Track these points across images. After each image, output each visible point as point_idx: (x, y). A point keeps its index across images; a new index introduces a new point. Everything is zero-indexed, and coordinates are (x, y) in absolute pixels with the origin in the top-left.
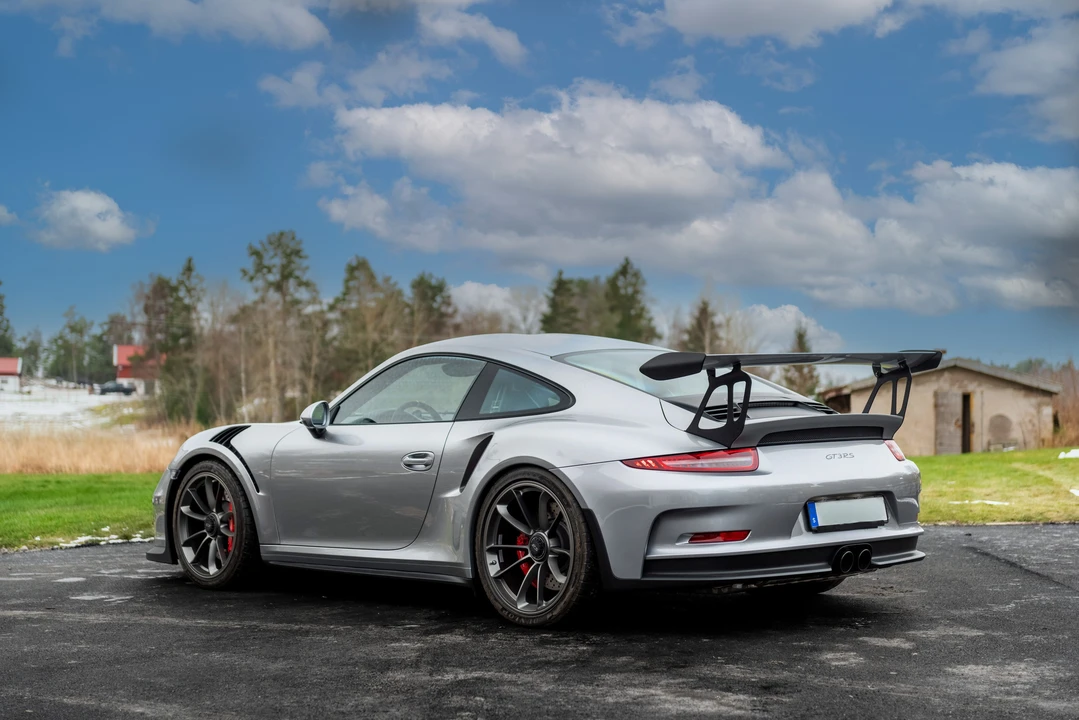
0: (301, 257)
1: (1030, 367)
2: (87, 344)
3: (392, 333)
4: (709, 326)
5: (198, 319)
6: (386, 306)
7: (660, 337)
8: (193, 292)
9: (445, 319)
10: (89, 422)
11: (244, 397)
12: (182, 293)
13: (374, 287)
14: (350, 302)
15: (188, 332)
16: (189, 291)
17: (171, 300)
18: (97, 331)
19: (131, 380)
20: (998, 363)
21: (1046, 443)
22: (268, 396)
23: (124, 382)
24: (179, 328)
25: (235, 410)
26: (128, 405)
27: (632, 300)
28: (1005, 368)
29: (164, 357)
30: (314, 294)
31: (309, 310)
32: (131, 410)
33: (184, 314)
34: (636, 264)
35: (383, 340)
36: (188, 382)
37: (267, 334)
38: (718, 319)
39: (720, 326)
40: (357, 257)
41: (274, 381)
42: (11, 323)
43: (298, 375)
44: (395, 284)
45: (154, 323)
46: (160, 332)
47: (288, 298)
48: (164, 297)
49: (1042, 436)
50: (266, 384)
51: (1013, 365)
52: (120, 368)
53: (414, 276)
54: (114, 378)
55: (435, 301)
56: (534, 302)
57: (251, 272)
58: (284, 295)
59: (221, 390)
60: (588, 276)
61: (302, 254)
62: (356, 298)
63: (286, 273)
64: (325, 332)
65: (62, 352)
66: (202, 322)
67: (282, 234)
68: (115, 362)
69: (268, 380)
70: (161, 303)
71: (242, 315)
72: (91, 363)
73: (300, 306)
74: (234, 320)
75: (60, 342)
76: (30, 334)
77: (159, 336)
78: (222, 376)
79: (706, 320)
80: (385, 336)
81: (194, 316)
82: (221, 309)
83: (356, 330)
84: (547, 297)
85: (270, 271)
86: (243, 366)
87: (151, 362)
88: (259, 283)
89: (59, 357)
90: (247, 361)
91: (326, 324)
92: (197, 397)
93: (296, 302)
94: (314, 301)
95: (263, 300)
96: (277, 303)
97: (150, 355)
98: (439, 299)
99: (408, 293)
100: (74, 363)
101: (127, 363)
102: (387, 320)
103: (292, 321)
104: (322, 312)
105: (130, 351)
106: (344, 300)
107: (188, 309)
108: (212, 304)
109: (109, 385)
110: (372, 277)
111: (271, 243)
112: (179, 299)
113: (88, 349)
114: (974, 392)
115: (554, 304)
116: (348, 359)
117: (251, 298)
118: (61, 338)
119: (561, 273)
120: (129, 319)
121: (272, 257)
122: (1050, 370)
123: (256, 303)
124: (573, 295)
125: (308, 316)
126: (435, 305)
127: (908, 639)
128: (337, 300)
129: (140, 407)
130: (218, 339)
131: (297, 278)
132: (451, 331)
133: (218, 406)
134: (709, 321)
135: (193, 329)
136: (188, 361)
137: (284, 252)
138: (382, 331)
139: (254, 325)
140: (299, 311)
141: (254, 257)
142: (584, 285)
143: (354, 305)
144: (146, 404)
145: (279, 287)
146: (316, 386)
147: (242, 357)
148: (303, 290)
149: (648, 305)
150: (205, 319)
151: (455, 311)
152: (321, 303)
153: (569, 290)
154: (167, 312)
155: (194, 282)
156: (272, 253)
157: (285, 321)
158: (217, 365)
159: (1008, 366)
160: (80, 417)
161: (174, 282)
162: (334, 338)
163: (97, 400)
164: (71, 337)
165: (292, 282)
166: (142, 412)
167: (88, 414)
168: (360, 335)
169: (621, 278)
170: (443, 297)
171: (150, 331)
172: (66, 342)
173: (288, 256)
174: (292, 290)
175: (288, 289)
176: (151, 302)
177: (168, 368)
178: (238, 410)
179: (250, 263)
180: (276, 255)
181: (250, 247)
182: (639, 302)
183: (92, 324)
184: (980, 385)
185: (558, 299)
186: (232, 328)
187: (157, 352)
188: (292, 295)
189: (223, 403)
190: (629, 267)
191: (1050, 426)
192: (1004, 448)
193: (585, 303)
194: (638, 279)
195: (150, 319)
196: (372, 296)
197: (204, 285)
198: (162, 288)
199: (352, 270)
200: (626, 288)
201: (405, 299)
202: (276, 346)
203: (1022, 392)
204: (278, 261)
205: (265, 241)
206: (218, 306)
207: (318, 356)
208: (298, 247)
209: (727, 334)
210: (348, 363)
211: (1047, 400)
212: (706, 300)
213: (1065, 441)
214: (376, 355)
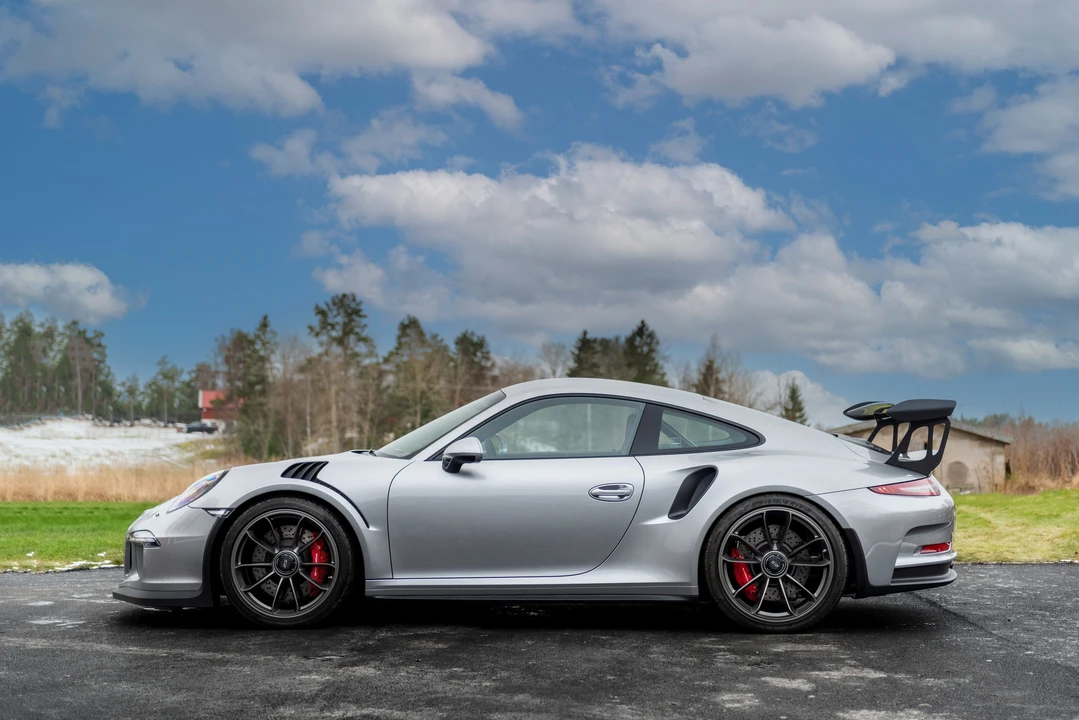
0: (360, 316)
1: (996, 421)
2: (177, 390)
3: (438, 384)
4: (714, 382)
5: (272, 369)
6: (433, 360)
8: (267, 346)
9: (485, 372)
10: (176, 456)
11: (309, 438)
12: (258, 346)
13: (423, 342)
14: (402, 356)
15: (262, 380)
16: (264, 344)
17: (248, 352)
18: (186, 377)
19: (213, 421)
21: (999, 488)
22: (330, 436)
23: (208, 422)
24: (257, 376)
25: (301, 448)
26: (210, 442)
27: (648, 357)
28: (973, 422)
29: (242, 401)
30: (371, 348)
31: (367, 362)
32: (212, 447)
33: (260, 364)
34: (652, 326)
35: (430, 389)
36: (261, 423)
37: (329, 382)
38: (722, 375)
39: (723, 381)
40: (408, 316)
41: (335, 424)
42: (113, 370)
43: (355, 418)
44: (442, 340)
45: (233, 371)
46: (239, 379)
47: (349, 352)
48: (243, 349)
49: (995, 482)
50: (328, 426)
51: (981, 418)
52: (205, 410)
53: (458, 334)
54: (198, 418)
55: (476, 356)
56: (562, 358)
57: (317, 329)
58: (345, 349)
59: (289, 430)
60: (610, 335)
61: (362, 313)
62: (407, 352)
63: (347, 329)
64: (381, 381)
65: (156, 396)
67: (344, 296)
68: (200, 405)
69: (330, 422)
70: (240, 355)
71: (309, 365)
72: (180, 405)
73: (359, 359)
74: (302, 370)
75: (154, 387)
76: (128, 379)
77: (239, 384)
78: (291, 418)
79: (711, 375)
80: (432, 386)
81: (268, 366)
82: (291, 360)
83: (406, 380)
84: (573, 353)
85: (333, 326)
86: (308, 410)
87: (230, 406)
88: (324, 338)
89: (153, 400)
90: (312, 406)
91: (381, 374)
92: (269, 436)
93: (356, 355)
94: (371, 354)
95: (327, 353)
96: (340, 356)
97: (229, 399)
98: (479, 354)
99: (453, 348)
100: (166, 406)
101: (210, 406)
102: (433, 372)
103: (352, 371)
104: (378, 364)
105: (212, 395)
106: (397, 354)
107: (263, 359)
108: (284, 357)
109: (195, 424)
110: (421, 334)
111: (334, 304)
112: (255, 351)
113: (178, 394)
115: (579, 360)
116: (399, 405)
117: (317, 351)
118: (154, 383)
119: (585, 333)
120: (213, 368)
121: (335, 316)
122: (1012, 424)
123: (321, 355)
124: (596, 352)
125: (365, 367)
126: (476, 360)
127: (810, 680)
128: (391, 354)
129: (220, 444)
130: (288, 386)
131: (357, 334)
132: (489, 382)
133: (286, 444)
134: (714, 377)
135: (268, 377)
136: (262, 405)
137: (346, 312)
138: (429, 381)
139: (319, 374)
140: (358, 362)
141: (319, 317)
142: (605, 343)
143: (405, 359)
144: (225, 441)
145: (340, 341)
146: (371, 428)
147: (308, 401)
148: (361, 344)
149: (661, 362)
150: (277, 368)
151: (493, 365)
152: (377, 356)
153: (593, 348)
154: (244, 362)
155: (269, 336)
156: (335, 313)
157: (346, 372)
158: (286, 409)
159: (976, 420)
160: (169, 452)
161: (251, 337)
162: (388, 387)
163: (184, 438)
164: (164, 383)
165: (352, 338)
166: (221, 448)
167: (175, 449)
168: (410, 385)
169: (638, 339)
170: (483, 353)
171: (230, 379)
172: (158, 386)
173: (349, 315)
174: (352, 345)
175: (349, 343)
176: (231, 353)
177: (245, 411)
178: (304, 448)
179: (316, 321)
180: (339, 314)
181: (317, 307)
182: (654, 359)
183: (182, 371)
185: (582, 355)
186: (301, 377)
187: (235, 397)
188: (352, 349)
189: (290, 441)
190: (645, 329)
191: (1003, 472)
192: (961, 490)
193: (607, 360)
194: (652, 339)
195: (230, 368)
196: (421, 351)
197: (277, 339)
198: (241, 342)
199: (404, 328)
200: (641, 347)
201: (451, 354)
202: (337, 394)
203: (978, 442)
204: (340, 319)
205: (330, 302)
206: (289, 358)
207: (374, 402)
208: (358, 308)
209: (730, 387)
210: (399, 409)
211: (1000, 449)
212: (712, 358)
213: (1016, 486)
214: (424, 402)
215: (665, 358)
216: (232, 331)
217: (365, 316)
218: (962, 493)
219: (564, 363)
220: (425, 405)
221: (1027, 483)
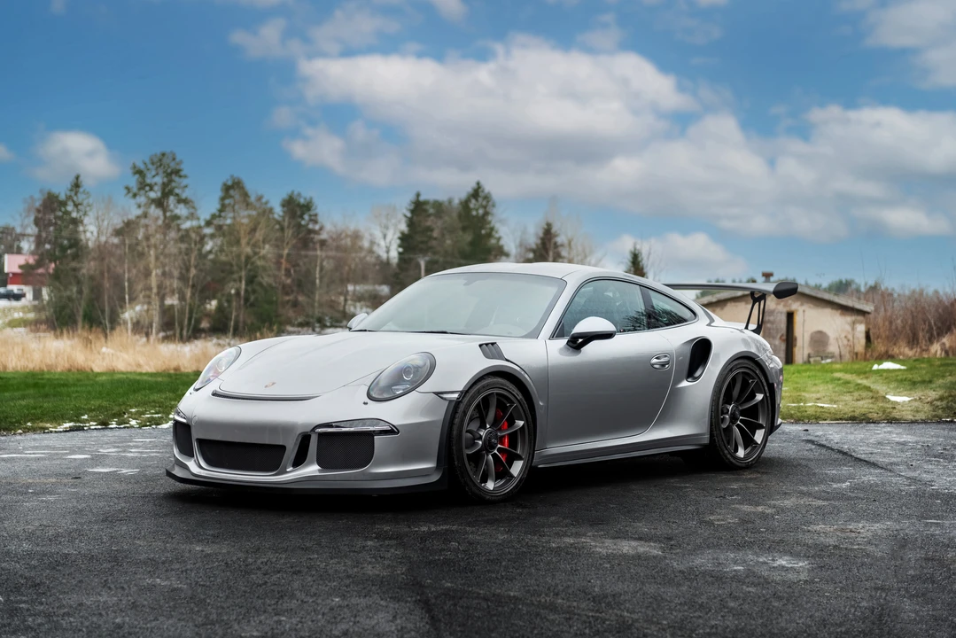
0: (180, 177)
1: (842, 287)
3: (264, 248)
4: (552, 245)
5: (85, 232)
6: (259, 223)
7: (507, 255)
8: (80, 207)
9: (312, 236)
11: (127, 305)
12: (70, 208)
13: (248, 205)
14: (225, 218)
15: (75, 243)
16: (76, 205)
17: (60, 214)
19: (23, 287)
20: (812, 283)
21: (859, 356)
22: (149, 303)
23: (14, 288)
24: (69, 240)
25: (118, 316)
26: (18, 310)
27: (482, 220)
28: (818, 287)
29: (53, 265)
30: (192, 210)
31: (187, 225)
32: (21, 314)
33: (72, 226)
34: (488, 187)
35: (256, 253)
36: (75, 289)
37: (148, 247)
38: (560, 240)
39: (562, 245)
40: (232, 176)
41: (155, 290)
43: (176, 283)
44: (266, 203)
45: (44, 235)
46: (49, 243)
47: (168, 214)
48: (53, 211)
49: (856, 350)
50: (148, 293)
51: (825, 285)
52: (11, 275)
53: (284, 195)
54: (5, 284)
55: (303, 219)
56: (393, 221)
57: (135, 190)
58: (165, 212)
59: (106, 297)
60: (442, 197)
61: (182, 173)
62: (231, 215)
63: (167, 190)
64: (203, 246)
66: (88, 235)
67: (163, 155)
68: (6, 270)
69: (150, 289)
70: (50, 216)
71: (126, 229)
73: (179, 222)
74: (118, 233)
77: (48, 246)
78: (107, 284)
79: (550, 240)
80: (257, 250)
81: (81, 228)
82: (106, 223)
83: (230, 244)
84: (405, 216)
85: (152, 188)
86: (126, 276)
87: (41, 271)
88: (142, 199)
90: (130, 271)
91: (202, 238)
92: (83, 304)
93: (177, 217)
94: (192, 216)
95: (145, 215)
96: (157, 219)
97: (39, 264)
98: (306, 217)
99: (278, 211)
101: (17, 270)
102: (259, 235)
103: (173, 234)
104: (200, 227)
105: (20, 260)
106: (220, 216)
107: (76, 222)
108: (97, 218)
110: (246, 195)
111: (153, 164)
112: (67, 213)
114: (797, 310)
115: (411, 223)
116: (223, 271)
117: (135, 212)
119: (418, 195)
120: (18, 230)
121: (154, 176)
122: (858, 290)
123: (138, 217)
124: (429, 215)
125: (187, 231)
126: (303, 223)
128: (214, 216)
129: (29, 311)
130: (103, 252)
131: (177, 195)
132: (318, 246)
133: (103, 311)
134: (553, 241)
135: (81, 240)
136: (74, 270)
137: (165, 172)
138: (255, 245)
139: (137, 238)
140: (178, 225)
141: (137, 176)
142: (438, 206)
143: (229, 221)
144: (36, 309)
145: (159, 203)
146: (193, 294)
147: (126, 267)
148: (182, 206)
149: (497, 226)
150: (92, 231)
151: (321, 229)
152: (198, 219)
153: (426, 211)
154: (55, 225)
155: (80, 198)
156: (154, 173)
157: (165, 235)
158: (102, 274)
159: (820, 286)
161: (62, 197)
162: (210, 252)
165: (172, 199)
166: (31, 316)
168: (234, 249)
169: (473, 201)
170: (310, 216)
171: (39, 241)
173: (169, 175)
174: (172, 206)
175: (168, 206)
176: (40, 215)
177: (56, 277)
178: (122, 316)
179: (133, 182)
180: (157, 174)
181: (135, 167)
182: (490, 223)
184: (802, 305)
185: (415, 218)
186: (116, 240)
187: (46, 261)
188: (172, 211)
189: (107, 309)
190: (480, 190)
191: (863, 341)
192: (822, 359)
193: (440, 223)
194: (488, 202)
195: (40, 231)
196: (246, 213)
197: (91, 200)
198: (51, 203)
199: (227, 189)
200: (477, 210)
201: (276, 216)
202: (157, 258)
203: (839, 311)
204: (159, 180)
205: (148, 161)
206: (103, 221)
207: (196, 267)
208: (178, 168)
209: (569, 253)
210: (223, 275)
211: (860, 318)
212: (550, 221)
213: (875, 355)
214: (249, 267)
215: (501, 221)
216: (41, 191)
217: (185, 177)
218: (823, 362)
219: (395, 225)
220: (250, 270)
221: (887, 352)
